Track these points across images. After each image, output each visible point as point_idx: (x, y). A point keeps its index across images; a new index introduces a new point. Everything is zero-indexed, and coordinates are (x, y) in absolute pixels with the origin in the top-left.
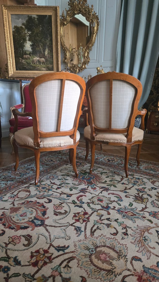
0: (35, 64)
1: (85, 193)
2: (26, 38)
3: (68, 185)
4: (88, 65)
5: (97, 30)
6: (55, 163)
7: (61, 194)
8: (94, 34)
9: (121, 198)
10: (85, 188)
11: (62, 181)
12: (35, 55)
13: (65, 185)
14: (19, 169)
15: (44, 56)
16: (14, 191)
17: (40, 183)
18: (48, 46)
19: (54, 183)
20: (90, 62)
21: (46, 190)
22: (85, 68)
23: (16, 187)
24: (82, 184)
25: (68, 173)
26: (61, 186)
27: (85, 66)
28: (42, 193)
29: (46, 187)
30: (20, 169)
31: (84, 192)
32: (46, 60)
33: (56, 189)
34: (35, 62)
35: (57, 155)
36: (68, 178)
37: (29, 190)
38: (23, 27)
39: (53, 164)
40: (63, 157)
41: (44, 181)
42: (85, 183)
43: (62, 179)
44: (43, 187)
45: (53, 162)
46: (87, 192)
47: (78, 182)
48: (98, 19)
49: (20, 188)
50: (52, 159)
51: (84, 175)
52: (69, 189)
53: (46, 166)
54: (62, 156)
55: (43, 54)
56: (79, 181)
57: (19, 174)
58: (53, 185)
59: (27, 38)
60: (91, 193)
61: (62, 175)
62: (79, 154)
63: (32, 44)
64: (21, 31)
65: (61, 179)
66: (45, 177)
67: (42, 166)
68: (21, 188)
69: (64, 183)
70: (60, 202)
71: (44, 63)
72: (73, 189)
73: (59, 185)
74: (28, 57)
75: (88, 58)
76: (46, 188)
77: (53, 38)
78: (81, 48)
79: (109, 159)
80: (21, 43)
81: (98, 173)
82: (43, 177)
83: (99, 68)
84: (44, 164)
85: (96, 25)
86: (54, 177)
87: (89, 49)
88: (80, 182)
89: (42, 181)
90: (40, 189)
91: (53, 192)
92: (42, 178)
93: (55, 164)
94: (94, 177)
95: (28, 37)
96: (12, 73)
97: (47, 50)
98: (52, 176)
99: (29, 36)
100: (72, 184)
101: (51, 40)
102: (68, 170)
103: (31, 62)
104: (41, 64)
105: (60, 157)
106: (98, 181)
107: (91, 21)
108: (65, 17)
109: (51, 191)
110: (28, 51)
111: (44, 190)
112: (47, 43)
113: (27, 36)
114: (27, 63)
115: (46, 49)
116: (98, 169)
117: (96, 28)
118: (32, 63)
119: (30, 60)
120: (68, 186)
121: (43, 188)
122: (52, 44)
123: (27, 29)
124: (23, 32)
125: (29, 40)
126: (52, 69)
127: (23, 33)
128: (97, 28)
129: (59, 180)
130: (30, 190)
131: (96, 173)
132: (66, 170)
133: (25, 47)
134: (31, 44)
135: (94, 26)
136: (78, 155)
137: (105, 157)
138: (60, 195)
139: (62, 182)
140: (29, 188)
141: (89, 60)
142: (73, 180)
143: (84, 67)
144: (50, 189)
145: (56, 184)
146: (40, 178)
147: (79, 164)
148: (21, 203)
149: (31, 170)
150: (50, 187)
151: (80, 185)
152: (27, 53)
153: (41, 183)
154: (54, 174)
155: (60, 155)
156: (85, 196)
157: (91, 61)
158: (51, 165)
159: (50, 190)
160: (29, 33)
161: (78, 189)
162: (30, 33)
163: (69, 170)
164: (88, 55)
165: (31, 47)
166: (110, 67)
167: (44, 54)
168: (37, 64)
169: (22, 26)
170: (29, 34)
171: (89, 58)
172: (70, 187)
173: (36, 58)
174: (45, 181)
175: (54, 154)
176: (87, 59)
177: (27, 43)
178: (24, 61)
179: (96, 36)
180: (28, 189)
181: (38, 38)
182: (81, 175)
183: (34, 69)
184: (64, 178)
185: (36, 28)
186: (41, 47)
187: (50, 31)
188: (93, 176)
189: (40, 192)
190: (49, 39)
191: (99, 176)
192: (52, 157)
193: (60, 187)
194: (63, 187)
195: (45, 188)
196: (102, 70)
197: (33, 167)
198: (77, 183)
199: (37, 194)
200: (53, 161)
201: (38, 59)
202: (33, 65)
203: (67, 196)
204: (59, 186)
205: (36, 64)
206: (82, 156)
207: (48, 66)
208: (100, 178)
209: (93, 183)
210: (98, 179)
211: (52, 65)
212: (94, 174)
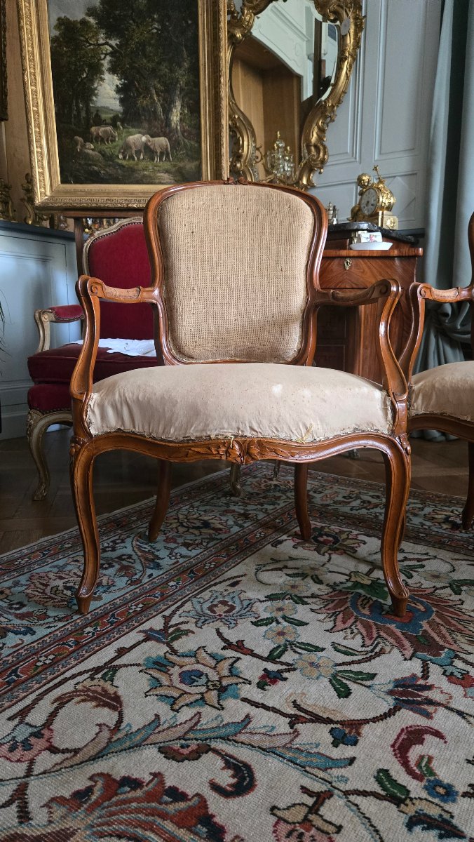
0: (134, 159)
1: (429, 716)
2: (102, 62)
3: (314, 657)
4: (320, 173)
5: (357, 45)
6: (223, 536)
7: (294, 721)
8: (346, 59)
10: (414, 677)
11: (281, 634)
12: (133, 127)
13: (297, 656)
14: (66, 565)
15: (165, 129)
16: (33, 697)
17: (168, 645)
18: (182, 90)
19: (240, 646)
20: (328, 164)
21: (204, 689)
22: (309, 185)
23: (46, 667)
24: (388, 649)
25: (293, 587)
26: (282, 663)
27: (308, 180)
28: (186, 714)
29: (200, 667)
30: (69, 568)
31: (420, 703)
32: (175, 144)
33: (261, 686)
34: (134, 150)
35: (223, 500)
36: (302, 612)
37: (111, 690)
38: (92, 20)
39: (214, 539)
40: (249, 507)
41: (187, 632)
42: (401, 647)
43: (278, 623)
44: (184, 669)
45: (211, 531)
47: (359, 639)
48: (360, 8)
49: (68, 674)
50: (206, 518)
51: (374, 599)
52: (325, 682)
53: (183, 551)
54: (245, 504)
55: (162, 121)
56: (363, 631)
57: (65, 592)
58: (239, 655)
59: (106, 63)
60: (461, 714)
61: (270, 598)
62: (315, 495)
63: (124, 84)
64: (82, 38)
65: (268, 621)
66: (188, 606)
67: (168, 552)
68: (74, 677)
69: (291, 643)
70: (305, 790)
71: (167, 156)
72: (347, 682)
73: (271, 658)
74: (105, 132)
75: (321, 148)
76: (204, 680)
77: (201, 62)
78: (278, 145)
79: (450, 516)
80: (82, 79)
81: (436, 589)
82: (178, 608)
83: (366, 178)
84: (175, 542)
85: (352, 31)
86: (232, 608)
87: (326, 118)
88: (370, 636)
89: (180, 633)
90: (171, 686)
91: (248, 708)
92: (174, 613)
93: (221, 539)
94: (428, 612)
95: (108, 58)
96: (48, 193)
97: (178, 104)
98: (224, 603)
99: (111, 54)
100: (336, 650)
101: (195, 69)
102: (290, 572)
103: (119, 152)
104: (157, 159)
105: (238, 509)
106: (461, 632)
107: (332, 18)
108: (238, 13)
109: (236, 697)
110: (107, 109)
111: (196, 690)
112: (178, 81)
113: (103, 56)
114: (103, 154)
115: (173, 102)
116: (424, 563)
117: (352, 41)
118: (121, 156)
119: (115, 144)
120: (318, 666)
121: (190, 677)
122: (197, 85)
123: (104, 31)
124: (90, 42)
125: (113, 70)
126: (196, 178)
127: (91, 44)
128: (355, 39)
129: (264, 628)
130: (120, 693)
131: (427, 584)
132: (280, 569)
133: (96, 95)
134: (118, 82)
135: (343, 34)
136: (313, 503)
137: (428, 510)
138: (292, 725)
139: (281, 641)
140: (112, 680)
141: (326, 157)
142: (331, 625)
143: (305, 181)
144: (225, 683)
145: (251, 653)
146: (167, 613)
147: (331, 539)
148: (67, 795)
149: (120, 570)
150: (226, 672)
151: (378, 655)
152: (103, 116)
153: (176, 645)
154: (231, 590)
155: (236, 503)
156: (437, 734)
158: (205, 544)
159: (230, 691)
160: (114, 45)
161: (376, 681)
162: (118, 42)
163: (296, 571)
164: (320, 139)
165: (117, 96)
166: (406, 175)
167: (168, 121)
168: (142, 157)
169: (87, 18)
170: (111, 46)
171: (325, 148)
172: (333, 671)
173: (138, 138)
174: (193, 632)
175: (212, 499)
176: (318, 152)
177: (102, 80)
178: (92, 147)
179: (351, 66)
180: (108, 685)
181: (145, 61)
182: (360, 595)
183: (128, 176)
184: (281, 614)
185: (137, 26)
186: (158, 95)
187: (190, 34)
188: (422, 603)
189: (173, 702)
190: (186, 65)
191: (451, 603)
192: (203, 509)
193: (280, 672)
194: (291, 668)
195: (200, 674)
196: (380, 182)
197: (130, 556)
198: (355, 643)
199: (162, 720)
200: (214, 529)
201: (144, 139)
202: (124, 163)
203: (332, 731)
204: (272, 667)
205: (138, 159)
206: (328, 505)
207: (181, 165)
208: (462, 613)
209: (441, 643)
210: (451, 617)
211: (197, 163)
212: (421, 593)
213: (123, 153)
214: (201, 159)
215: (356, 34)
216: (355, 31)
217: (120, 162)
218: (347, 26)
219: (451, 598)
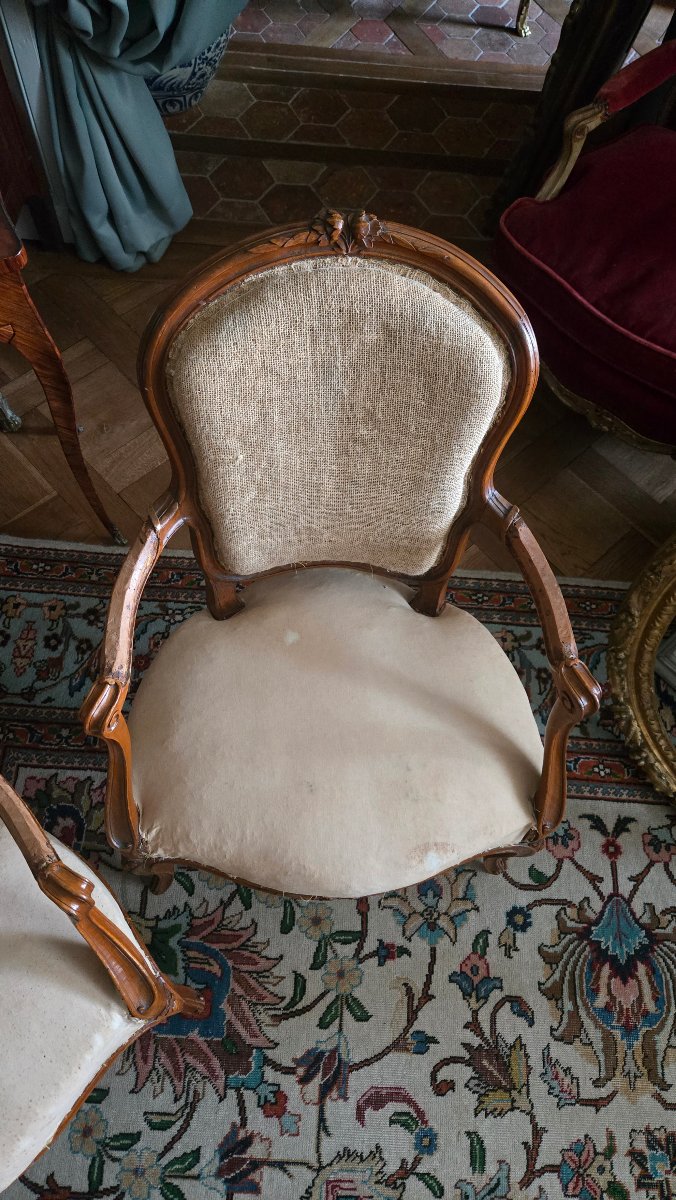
3: (135, 1159)
9: (421, 1113)
10: (234, 1129)
11: (87, 1134)
13: (117, 1165)
24: (201, 1091)
31: (246, 1175)
42: (212, 1075)
46: (256, 1165)
47: (168, 1087)
56: (169, 1065)
60: (281, 1165)
69: (104, 1147)
72: (177, 1182)
73: (93, 1190)
81: (224, 907)
88: (177, 1072)
94: (225, 975)
100: (153, 1127)
106: (262, 1002)
120: (143, 1173)
131: (213, 899)
145: (70, 1191)
151: (194, 1110)
161: (203, 1162)
172: (160, 1173)
198: (168, 1096)
208: (259, 953)
209: (249, 1041)
210: (250, 972)
212: (209, 930)
219: (242, 924)
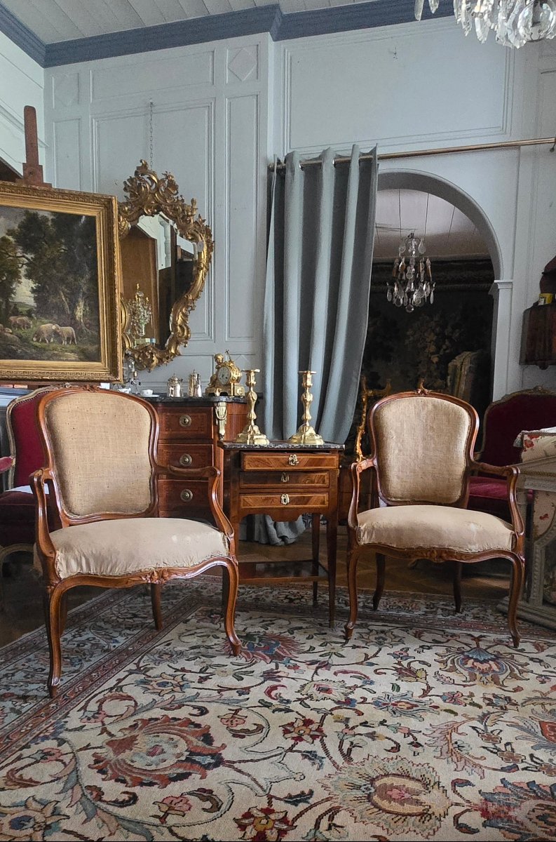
0: (46, 342)
2: (20, 269)
4: (185, 346)
5: (209, 260)
8: (201, 269)
12: (46, 318)
15: (73, 322)
18: (84, 294)
20: (190, 339)
22: (176, 353)
27: (176, 350)
32: (80, 332)
34: (45, 335)
38: (11, 238)
48: (211, 236)
55: (69, 315)
59: (23, 271)
63: (38, 287)
64: (3, 251)
71: (73, 340)
74: (22, 321)
75: (185, 328)
77: (99, 275)
80: (3, 281)
83: (220, 357)
85: (205, 249)
87: (188, 307)
95: (25, 267)
97: (81, 304)
99: (27, 264)
101: (94, 279)
103: (33, 336)
104: (64, 343)
107: (190, 238)
110: (23, 305)
112: (81, 288)
113: (20, 265)
114: (20, 337)
115: (78, 302)
117: (205, 257)
118: (35, 339)
119: (29, 329)
122: (96, 291)
123: (21, 247)
124: (10, 254)
125: (29, 276)
126: (95, 357)
127: (10, 256)
128: (207, 256)
133: (14, 294)
134: (33, 286)
135: (199, 251)
141: (189, 335)
143: (173, 351)
152: (20, 309)
157: (192, 337)
160: (30, 258)
162: (33, 256)
164: (184, 321)
165: (33, 295)
166: (248, 354)
167: (73, 317)
168: (52, 341)
169: (7, 237)
170: (27, 259)
171: (188, 328)
173: (48, 326)
176: (183, 332)
177: (20, 283)
178: (11, 331)
179: (205, 274)
181: (55, 271)
183: (40, 354)
185: (49, 246)
186: (65, 297)
187: (90, 256)
190: (88, 276)
196: (231, 361)
201: (54, 327)
202: (38, 344)
205: (49, 341)
207: (85, 347)
211: (97, 346)
213: (36, 337)
214: (100, 344)
215: (208, 253)
216: (207, 250)
217: (34, 343)
218: (202, 246)
